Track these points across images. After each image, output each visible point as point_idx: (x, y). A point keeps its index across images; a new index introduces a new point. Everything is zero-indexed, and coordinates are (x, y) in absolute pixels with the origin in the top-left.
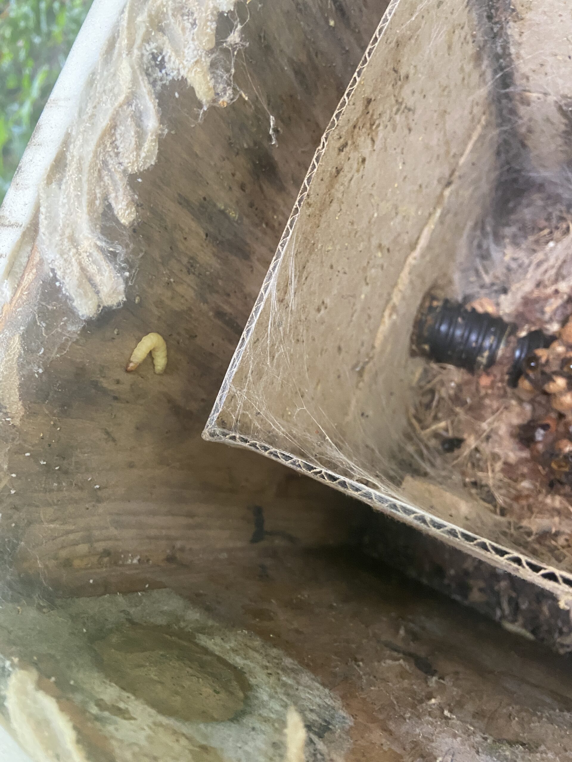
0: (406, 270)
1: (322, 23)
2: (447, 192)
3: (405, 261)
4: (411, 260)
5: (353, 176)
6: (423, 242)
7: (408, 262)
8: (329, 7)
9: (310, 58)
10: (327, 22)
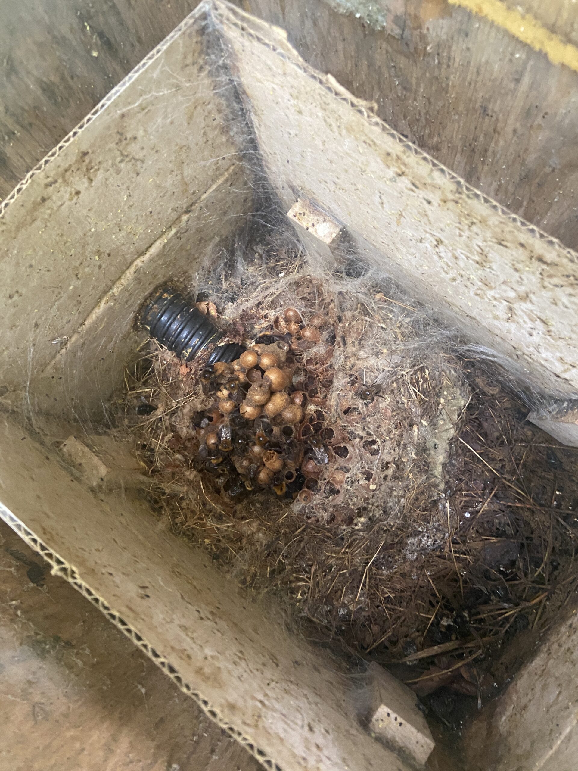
0: (132, 269)
1: (83, 53)
2: (185, 218)
3: (132, 263)
4: (138, 262)
5: (64, 203)
6: (153, 251)
7: (135, 263)
8: (94, 40)
9: (63, 79)
10: (89, 52)
